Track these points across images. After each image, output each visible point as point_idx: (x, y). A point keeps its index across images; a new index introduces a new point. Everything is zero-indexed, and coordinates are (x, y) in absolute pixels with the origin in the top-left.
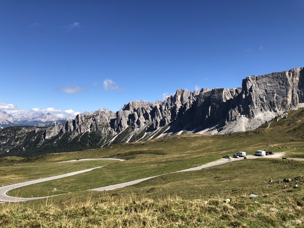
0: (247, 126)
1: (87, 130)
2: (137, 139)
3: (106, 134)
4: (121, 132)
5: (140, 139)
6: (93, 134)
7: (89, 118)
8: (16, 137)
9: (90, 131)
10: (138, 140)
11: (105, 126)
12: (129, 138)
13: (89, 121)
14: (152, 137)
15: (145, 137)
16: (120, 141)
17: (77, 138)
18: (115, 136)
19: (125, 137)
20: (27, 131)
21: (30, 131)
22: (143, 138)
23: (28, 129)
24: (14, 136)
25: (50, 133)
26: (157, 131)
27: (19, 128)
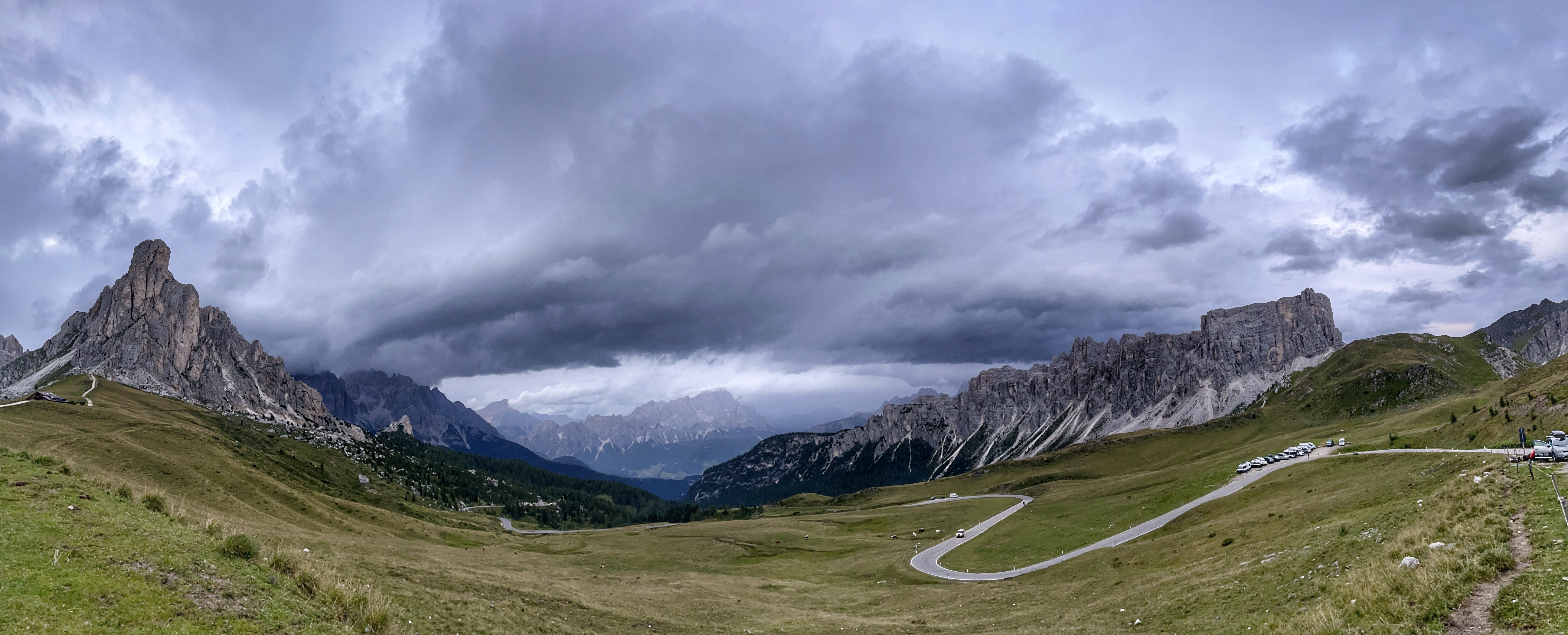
0: (1216, 405)
1: (906, 437)
2: (1004, 450)
3: (940, 443)
4: (970, 437)
5: (1010, 449)
6: (917, 443)
7: (907, 412)
8: (787, 454)
9: (910, 439)
10: (1007, 451)
11: (939, 426)
12: (988, 448)
13: (907, 418)
14: (1033, 443)
15: (1019, 444)
16: (970, 456)
17: (888, 453)
18: (959, 446)
19: (979, 446)
20: (801, 442)
21: (807, 442)
22: (1014, 447)
23: (803, 439)
24: (784, 453)
25: (840, 445)
26: (1042, 430)
27: (790, 436)
